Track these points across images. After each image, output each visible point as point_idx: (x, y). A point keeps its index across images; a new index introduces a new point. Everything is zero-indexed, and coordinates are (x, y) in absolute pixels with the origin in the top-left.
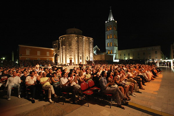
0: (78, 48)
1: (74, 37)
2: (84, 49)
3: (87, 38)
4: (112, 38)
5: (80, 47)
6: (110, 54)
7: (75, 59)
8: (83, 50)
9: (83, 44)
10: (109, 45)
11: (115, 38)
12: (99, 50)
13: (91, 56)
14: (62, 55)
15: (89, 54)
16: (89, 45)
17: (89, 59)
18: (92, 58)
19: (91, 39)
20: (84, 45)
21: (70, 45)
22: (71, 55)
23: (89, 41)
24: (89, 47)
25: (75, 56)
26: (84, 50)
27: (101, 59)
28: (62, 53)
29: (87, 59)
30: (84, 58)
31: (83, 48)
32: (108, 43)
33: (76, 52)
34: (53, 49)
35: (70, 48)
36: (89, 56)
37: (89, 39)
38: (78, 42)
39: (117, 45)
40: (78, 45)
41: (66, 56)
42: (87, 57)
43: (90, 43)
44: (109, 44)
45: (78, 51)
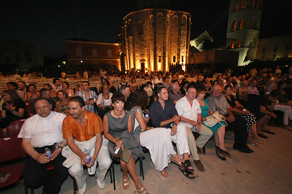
0: (155, 37)
1: (147, 15)
2: (167, 40)
3: (175, 14)
4: (247, 7)
5: (159, 36)
6: (234, 48)
7: (149, 61)
8: (164, 43)
9: (166, 29)
10: (235, 27)
11: (255, 7)
12: (212, 40)
13: (182, 54)
14: (129, 54)
15: (179, 50)
16: (180, 30)
17: (179, 62)
18: (184, 60)
19: (185, 15)
20: (168, 32)
21: (141, 33)
22: (142, 55)
23: (180, 20)
24: (180, 34)
25: (149, 55)
26: (167, 43)
27: (207, 59)
28: (129, 51)
29: (174, 61)
30: (167, 59)
31: (164, 37)
32: (234, 23)
33: (152, 47)
34: (117, 44)
35: (141, 40)
36: (179, 55)
37: (180, 16)
38: (154, 25)
39: (258, 26)
40: (155, 33)
41: (134, 55)
42: (174, 57)
43: (180, 25)
44: (236, 23)
45: (155, 44)
